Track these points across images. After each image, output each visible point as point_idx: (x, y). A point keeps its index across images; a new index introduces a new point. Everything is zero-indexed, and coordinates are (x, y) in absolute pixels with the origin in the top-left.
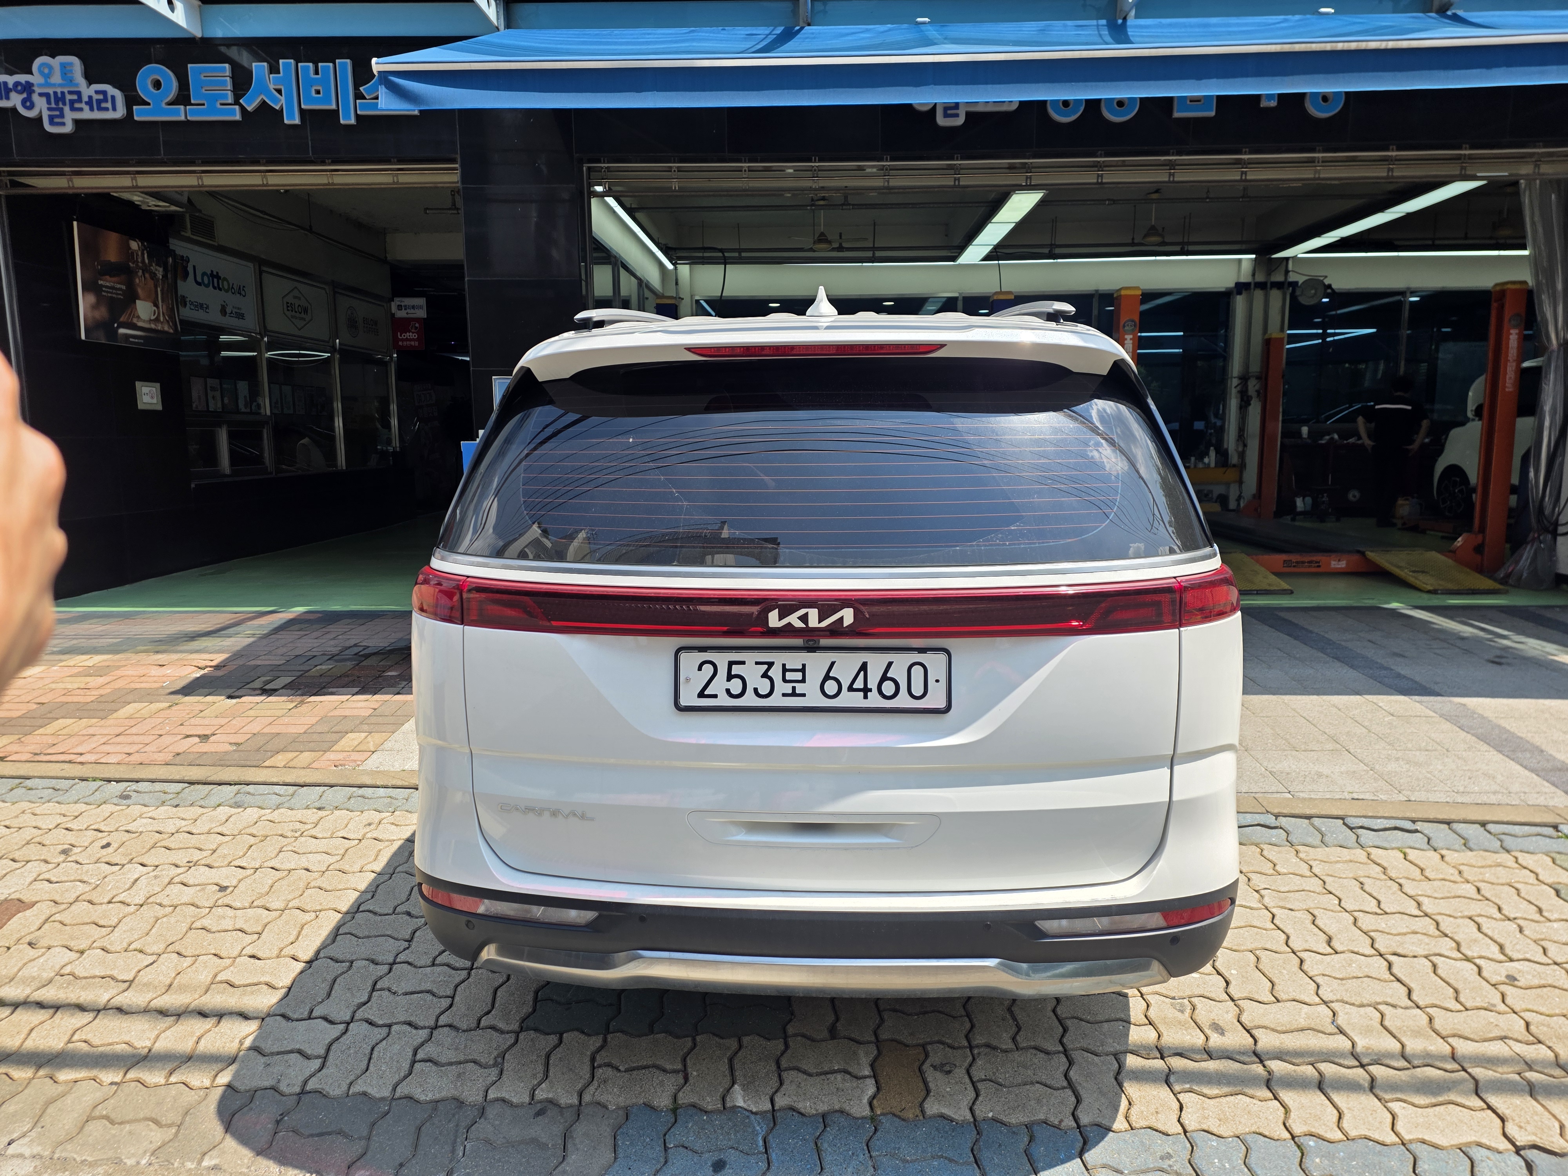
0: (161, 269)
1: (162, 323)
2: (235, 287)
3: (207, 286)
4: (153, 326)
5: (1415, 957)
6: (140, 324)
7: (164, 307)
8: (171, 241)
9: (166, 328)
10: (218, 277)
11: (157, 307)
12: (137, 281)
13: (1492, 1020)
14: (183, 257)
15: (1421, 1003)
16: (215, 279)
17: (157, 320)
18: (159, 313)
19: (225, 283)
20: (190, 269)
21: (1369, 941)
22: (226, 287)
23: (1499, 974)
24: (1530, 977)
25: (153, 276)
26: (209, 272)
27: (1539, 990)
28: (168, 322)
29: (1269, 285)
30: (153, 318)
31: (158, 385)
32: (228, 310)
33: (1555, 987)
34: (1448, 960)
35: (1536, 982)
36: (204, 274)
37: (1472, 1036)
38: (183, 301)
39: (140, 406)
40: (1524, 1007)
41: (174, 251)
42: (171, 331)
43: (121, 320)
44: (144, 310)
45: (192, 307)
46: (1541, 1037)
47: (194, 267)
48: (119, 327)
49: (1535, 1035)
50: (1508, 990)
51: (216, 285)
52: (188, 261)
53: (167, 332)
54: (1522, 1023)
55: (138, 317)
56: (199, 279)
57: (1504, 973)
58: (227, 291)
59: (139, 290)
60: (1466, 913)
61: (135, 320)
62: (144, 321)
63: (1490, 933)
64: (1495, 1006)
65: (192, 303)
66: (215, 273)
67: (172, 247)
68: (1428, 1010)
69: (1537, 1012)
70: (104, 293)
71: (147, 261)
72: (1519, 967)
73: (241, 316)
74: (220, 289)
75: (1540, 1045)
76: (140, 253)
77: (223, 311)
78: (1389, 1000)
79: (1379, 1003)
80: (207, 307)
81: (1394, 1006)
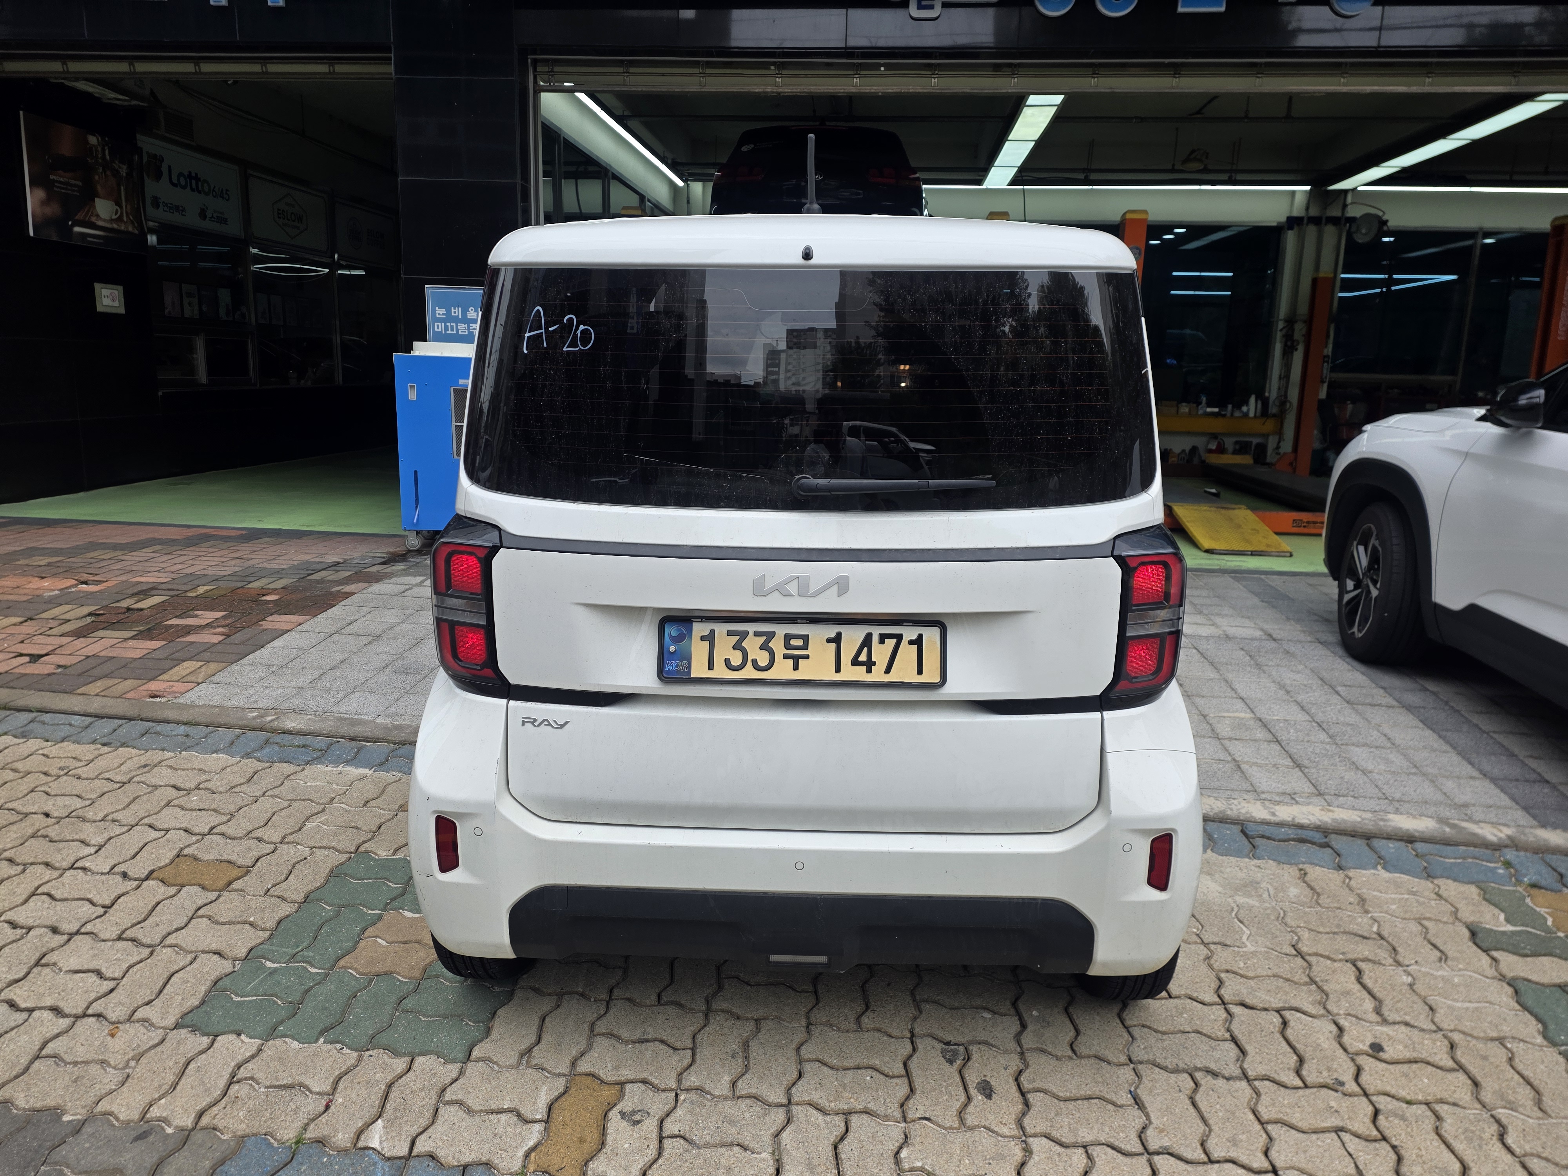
0: (125, 167)
1: (125, 223)
2: (216, 189)
3: (184, 187)
4: (115, 226)
5: (1266, 1009)
6: (100, 223)
7: (129, 207)
8: (138, 136)
9: (130, 229)
10: (197, 179)
11: (121, 207)
12: (97, 177)
13: (1333, 1104)
14: (155, 156)
15: (1251, 1073)
16: (193, 182)
17: (119, 220)
18: (122, 213)
19: (206, 185)
20: (164, 169)
21: (1215, 984)
22: (206, 189)
23: (1363, 1041)
24: (1401, 1047)
25: (116, 173)
26: (186, 173)
27: (1406, 1066)
28: (132, 222)
29: (1324, 221)
30: (114, 217)
31: (121, 288)
32: (209, 215)
33: (1428, 1063)
34: (1303, 1016)
35: (1408, 1054)
36: (180, 175)
37: (1300, 1125)
38: (156, 203)
39: (99, 309)
40: (1381, 1087)
41: (141, 149)
42: (136, 232)
43: (77, 217)
44: (104, 209)
45: (165, 208)
46: (1387, 1133)
47: (170, 167)
48: (73, 225)
49: (1381, 1128)
50: (1367, 1063)
51: (194, 186)
52: (162, 160)
53: (131, 233)
54: (1370, 1109)
55: (98, 216)
56: (175, 181)
57: (1369, 1040)
58: (207, 194)
59: (99, 188)
60: (1349, 956)
61: (93, 219)
62: (104, 220)
63: (1370, 985)
64: (1342, 1084)
65: (165, 205)
66: (193, 175)
67: (139, 144)
68: (1256, 1083)
69: (1393, 1097)
70: (56, 189)
71: (108, 157)
72: (1391, 1033)
73: (223, 221)
74: (199, 192)
75: (1384, 1143)
76: (99, 149)
77: (203, 215)
78: (1213, 1066)
79: (1200, 1069)
80: (184, 210)
81: (1215, 1075)
